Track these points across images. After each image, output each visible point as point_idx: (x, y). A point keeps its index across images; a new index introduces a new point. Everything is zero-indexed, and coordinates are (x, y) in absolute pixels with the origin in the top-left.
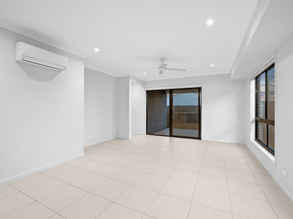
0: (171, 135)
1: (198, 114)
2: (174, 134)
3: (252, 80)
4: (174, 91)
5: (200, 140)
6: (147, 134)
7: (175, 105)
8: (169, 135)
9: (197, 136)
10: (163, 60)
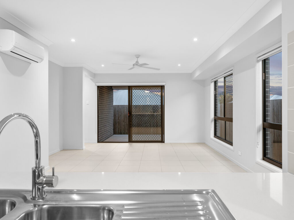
0: (130, 141)
1: (160, 115)
2: (133, 140)
3: (212, 82)
4: (133, 88)
5: (163, 143)
6: (98, 142)
8: (128, 141)
9: (160, 139)
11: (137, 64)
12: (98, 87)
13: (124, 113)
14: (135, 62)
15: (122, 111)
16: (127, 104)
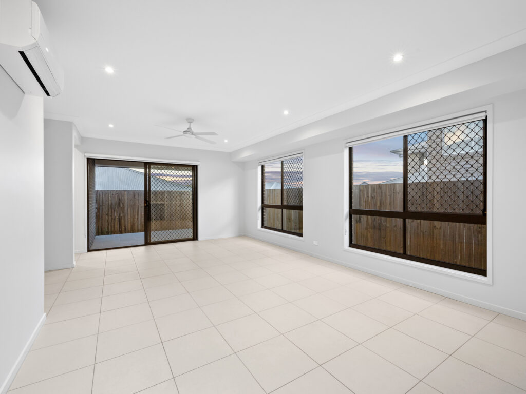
0: (148, 243)
5: (196, 241)
6: (89, 250)
7: (154, 189)
10: (190, 121)
11: (189, 131)
12: (88, 159)
13: (107, 202)
14: (186, 129)
15: (104, 198)
16: (142, 189)
